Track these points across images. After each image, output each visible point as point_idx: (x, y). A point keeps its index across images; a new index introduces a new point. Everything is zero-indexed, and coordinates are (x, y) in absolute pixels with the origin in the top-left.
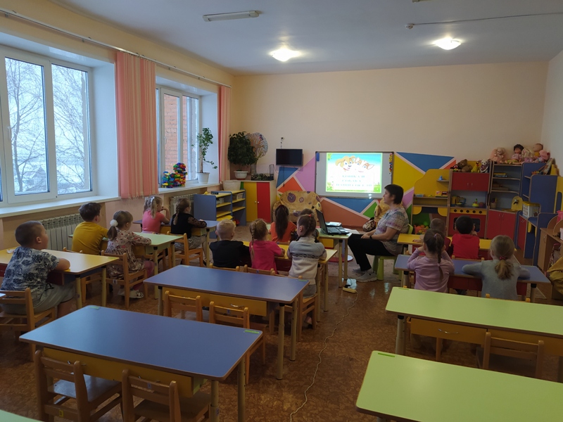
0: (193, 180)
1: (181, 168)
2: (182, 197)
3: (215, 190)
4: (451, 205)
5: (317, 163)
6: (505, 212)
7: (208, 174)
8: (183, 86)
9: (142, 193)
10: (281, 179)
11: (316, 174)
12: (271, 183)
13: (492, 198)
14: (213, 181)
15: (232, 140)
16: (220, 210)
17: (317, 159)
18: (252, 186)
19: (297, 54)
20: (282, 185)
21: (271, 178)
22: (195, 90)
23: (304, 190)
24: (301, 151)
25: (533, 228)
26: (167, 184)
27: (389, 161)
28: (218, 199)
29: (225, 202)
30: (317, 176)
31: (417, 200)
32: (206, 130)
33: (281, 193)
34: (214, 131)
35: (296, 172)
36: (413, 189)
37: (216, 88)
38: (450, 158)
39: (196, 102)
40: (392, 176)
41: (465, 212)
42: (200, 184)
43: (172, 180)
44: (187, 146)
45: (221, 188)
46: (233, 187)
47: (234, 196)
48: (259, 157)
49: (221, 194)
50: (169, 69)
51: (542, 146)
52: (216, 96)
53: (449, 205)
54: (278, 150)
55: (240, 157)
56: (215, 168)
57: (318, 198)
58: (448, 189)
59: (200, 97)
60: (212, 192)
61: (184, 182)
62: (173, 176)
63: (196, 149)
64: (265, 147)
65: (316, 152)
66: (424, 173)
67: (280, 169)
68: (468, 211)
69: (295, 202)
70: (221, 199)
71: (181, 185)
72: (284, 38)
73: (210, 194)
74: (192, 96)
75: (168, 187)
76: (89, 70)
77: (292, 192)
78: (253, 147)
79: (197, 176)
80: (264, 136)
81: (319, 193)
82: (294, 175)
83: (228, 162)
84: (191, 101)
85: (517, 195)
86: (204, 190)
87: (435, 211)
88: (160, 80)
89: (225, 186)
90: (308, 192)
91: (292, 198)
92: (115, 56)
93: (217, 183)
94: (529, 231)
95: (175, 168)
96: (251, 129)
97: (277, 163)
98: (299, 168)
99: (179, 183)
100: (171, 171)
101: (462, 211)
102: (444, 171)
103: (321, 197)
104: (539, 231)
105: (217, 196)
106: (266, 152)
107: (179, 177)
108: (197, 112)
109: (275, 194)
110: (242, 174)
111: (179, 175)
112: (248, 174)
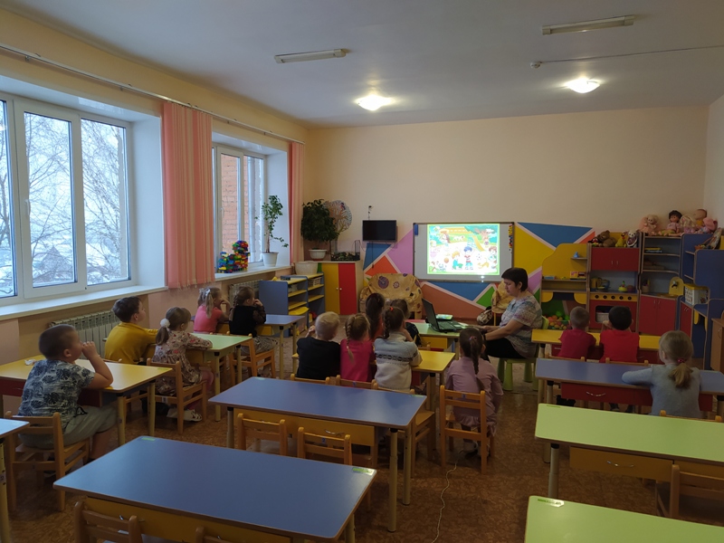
0: (258, 262)
1: (242, 248)
2: (244, 285)
3: (285, 274)
4: (591, 291)
5: (416, 237)
6: (662, 297)
7: (277, 253)
8: (244, 144)
9: (194, 281)
10: (370, 258)
11: (414, 252)
12: (357, 264)
13: (643, 280)
14: (283, 262)
15: (306, 210)
16: (293, 300)
17: (416, 232)
18: (333, 269)
19: (389, 101)
20: (370, 266)
21: (357, 257)
22: (258, 148)
23: (399, 272)
24: (394, 222)
25: (701, 318)
26: (224, 268)
27: (508, 234)
28: (290, 286)
29: (299, 289)
30: (416, 254)
31: (546, 284)
32: (274, 198)
33: (370, 277)
34: (283, 200)
35: (388, 249)
36: (540, 269)
37: (285, 145)
38: (588, 229)
39: (260, 163)
40: (513, 253)
41: (609, 299)
42: (266, 267)
43: (231, 263)
44: (249, 218)
45: (293, 271)
46: (308, 270)
47: (310, 281)
48: (341, 230)
49: (293, 280)
50: (228, 122)
51: (706, 213)
52: (285, 155)
53: (588, 289)
54: (364, 222)
55: (317, 232)
56: (286, 246)
57: (418, 282)
58: (586, 269)
59: (266, 157)
60: (282, 278)
61: (246, 265)
62: (232, 257)
63: (260, 223)
64: (348, 218)
65: (414, 224)
66: (554, 248)
67: (368, 246)
68: (613, 297)
69: (388, 288)
70: (293, 286)
71: (241, 269)
72: (373, 82)
73: (279, 280)
74: (254, 156)
75: (226, 272)
76: (128, 126)
77: (384, 275)
78: (333, 219)
79: (262, 256)
80: (347, 204)
81: (419, 275)
82: (386, 253)
83: (301, 238)
84: (253, 163)
85: (677, 275)
86: (271, 274)
87: (570, 297)
88: (217, 137)
89: (297, 269)
90: (405, 275)
91: (383, 283)
92: (161, 108)
93: (287, 265)
94: (696, 323)
95: (235, 248)
96: (331, 196)
97: (364, 239)
98: (393, 245)
99: (239, 267)
100: (229, 251)
101: (605, 297)
102: (580, 246)
103: (421, 281)
104: (711, 323)
105: (289, 282)
106: (349, 225)
107: (240, 259)
108: (261, 175)
109: (362, 277)
110: (319, 253)
111: (239, 257)
112: (327, 253)
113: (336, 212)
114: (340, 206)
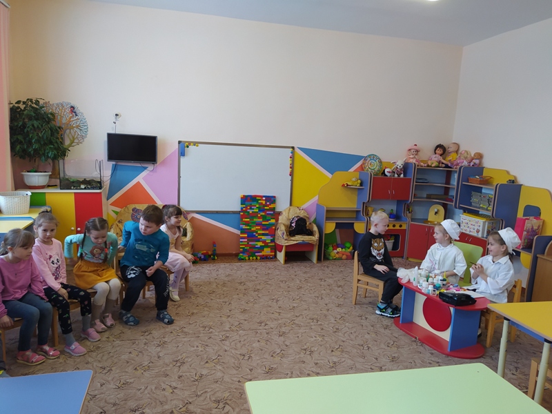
5: (182, 159)
10: (117, 185)
11: (179, 177)
12: (103, 193)
15: (15, 112)
17: (182, 154)
18: (65, 200)
20: (118, 194)
23: (159, 203)
30: (182, 180)
35: (144, 174)
54: (110, 136)
65: (180, 142)
66: (331, 175)
77: (138, 207)
80: (80, 108)
81: (185, 205)
82: (141, 178)
97: (110, 158)
106: (83, 138)
109: (106, 210)
112: (51, 177)
113: (64, 118)
114: (68, 110)
